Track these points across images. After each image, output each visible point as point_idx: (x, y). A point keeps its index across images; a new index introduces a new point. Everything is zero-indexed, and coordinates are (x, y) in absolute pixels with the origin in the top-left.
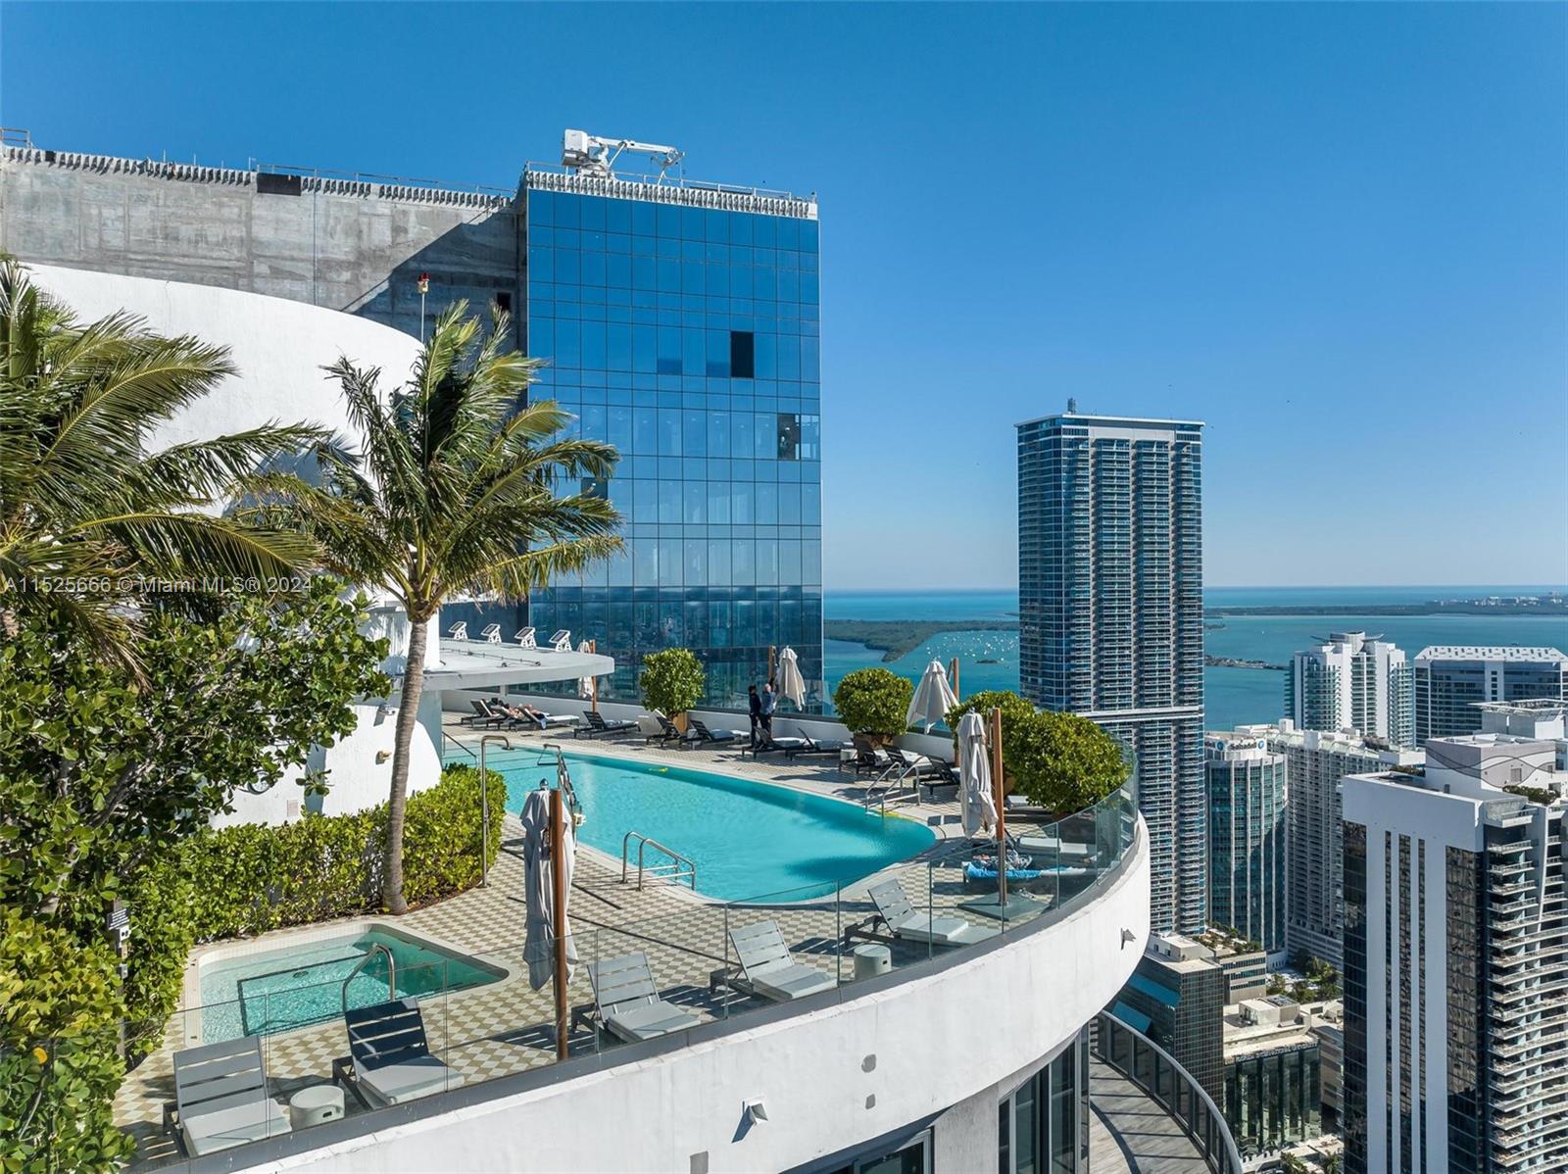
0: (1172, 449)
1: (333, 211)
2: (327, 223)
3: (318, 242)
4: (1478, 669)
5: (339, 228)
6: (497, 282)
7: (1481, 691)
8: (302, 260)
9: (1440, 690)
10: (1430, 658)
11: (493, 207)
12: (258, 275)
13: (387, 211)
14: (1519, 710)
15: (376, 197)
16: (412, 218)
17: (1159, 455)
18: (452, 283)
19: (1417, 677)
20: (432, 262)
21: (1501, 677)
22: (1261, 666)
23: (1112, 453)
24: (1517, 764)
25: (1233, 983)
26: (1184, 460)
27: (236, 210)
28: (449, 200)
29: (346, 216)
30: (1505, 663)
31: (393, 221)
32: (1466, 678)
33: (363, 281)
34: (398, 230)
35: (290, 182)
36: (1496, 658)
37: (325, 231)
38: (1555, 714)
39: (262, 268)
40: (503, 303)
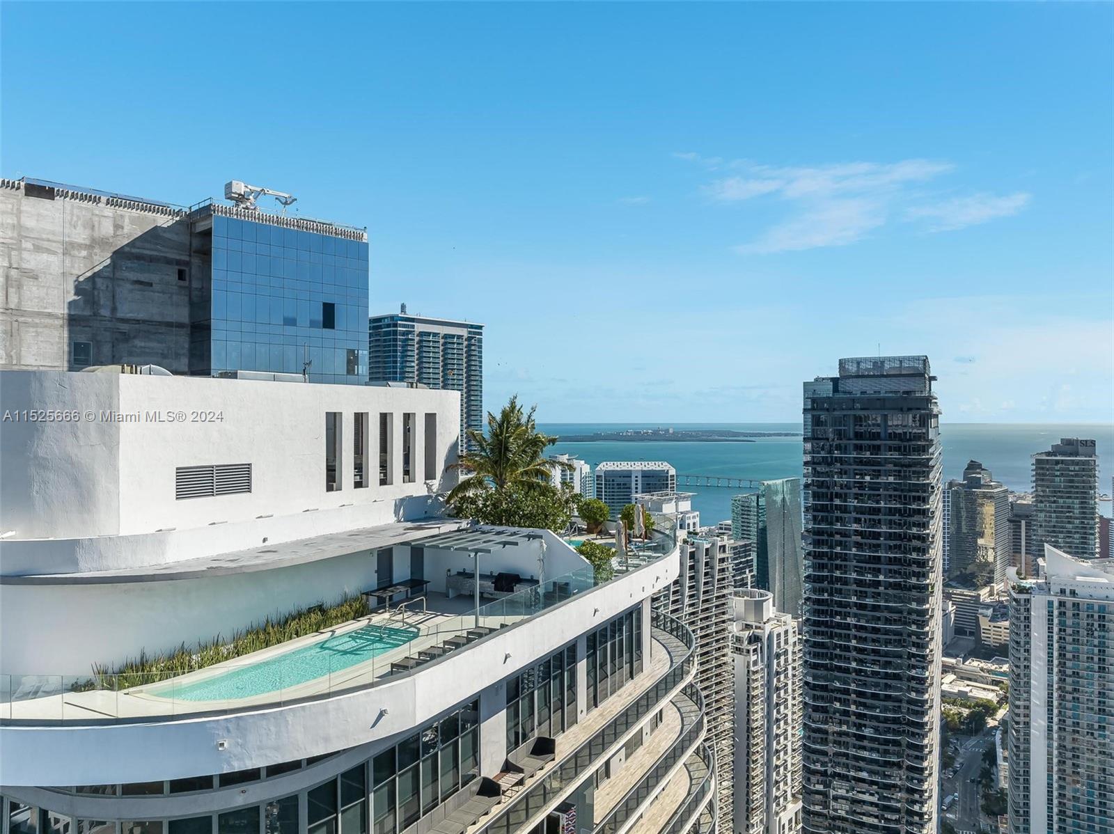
0: (466, 340)
1: (76, 211)
2: (72, 219)
3: (66, 231)
4: (627, 475)
5: (79, 223)
6: (178, 262)
7: (630, 488)
8: (55, 242)
9: (609, 488)
10: (604, 469)
11: (177, 217)
12: (25, 249)
13: (111, 215)
14: (655, 498)
15: (104, 205)
16: (127, 220)
17: (458, 344)
18: (151, 262)
19: (597, 480)
20: (139, 248)
21: (640, 479)
23: (429, 341)
26: (473, 348)
27: (10, 206)
28: (150, 210)
29: (84, 216)
30: (642, 471)
31: (115, 221)
32: (621, 480)
33: (95, 257)
34: (118, 227)
35: (47, 191)
36: (637, 468)
37: (70, 224)
38: (672, 500)
39: (28, 245)
40: (181, 275)
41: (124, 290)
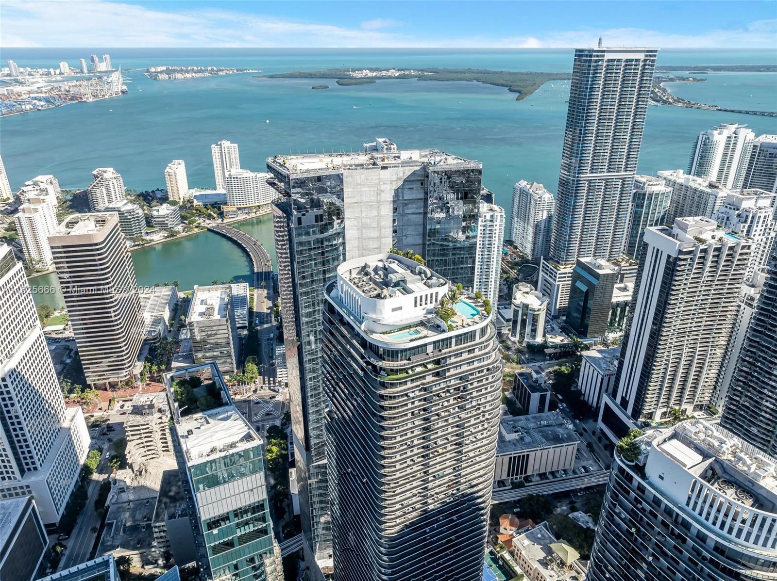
0: (642, 62)
1: (393, 171)
8: (388, 181)
10: (762, 140)
11: (420, 167)
16: (406, 171)
17: (635, 65)
18: (413, 181)
19: (753, 149)
20: (410, 178)
22: (715, 109)
23: (614, 65)
24: (701, 229)
25: (625, 276)
26: (647, 67)
28: (413, 166)
31: (403, 172)
33: (398, 183)
35: (386, 167)
37: (392, 175)
39: (382, 183)
40: (422, 184)
41: (406, 191)
